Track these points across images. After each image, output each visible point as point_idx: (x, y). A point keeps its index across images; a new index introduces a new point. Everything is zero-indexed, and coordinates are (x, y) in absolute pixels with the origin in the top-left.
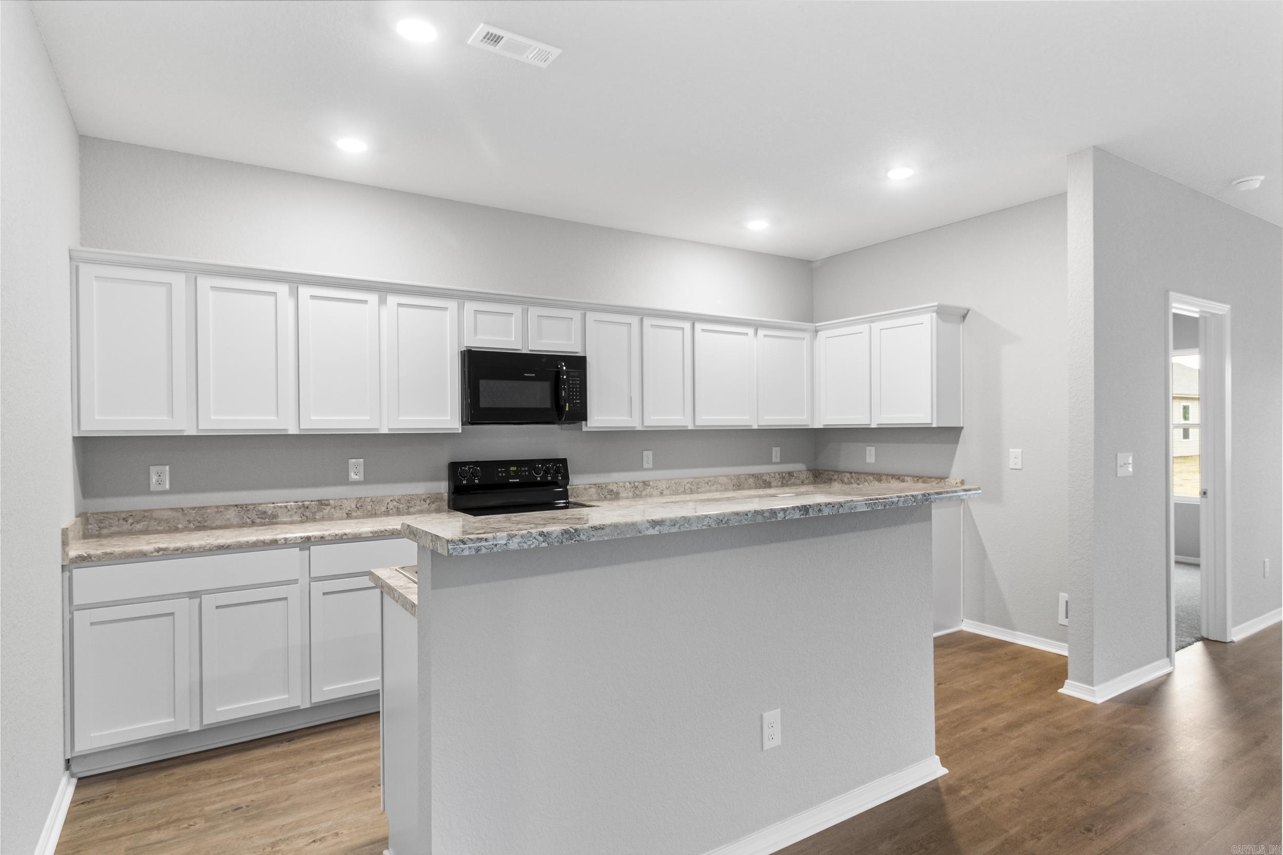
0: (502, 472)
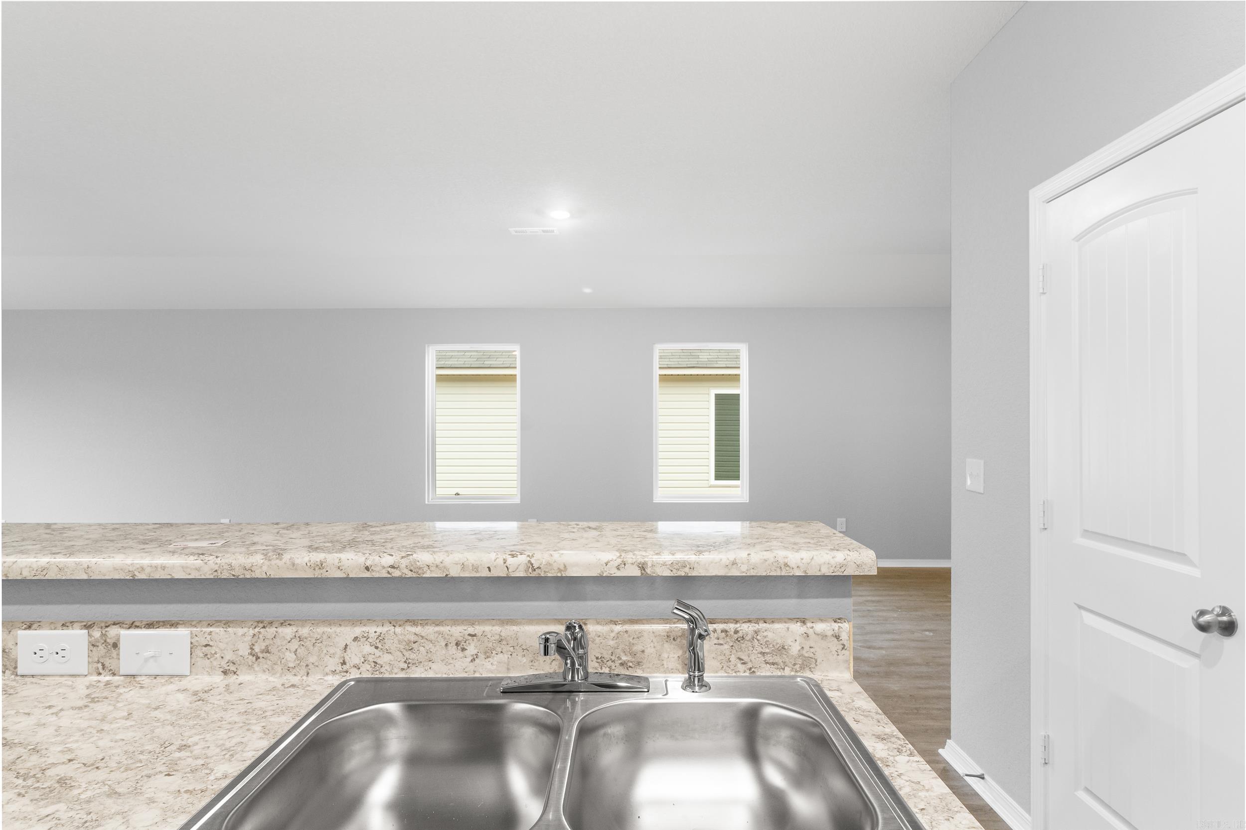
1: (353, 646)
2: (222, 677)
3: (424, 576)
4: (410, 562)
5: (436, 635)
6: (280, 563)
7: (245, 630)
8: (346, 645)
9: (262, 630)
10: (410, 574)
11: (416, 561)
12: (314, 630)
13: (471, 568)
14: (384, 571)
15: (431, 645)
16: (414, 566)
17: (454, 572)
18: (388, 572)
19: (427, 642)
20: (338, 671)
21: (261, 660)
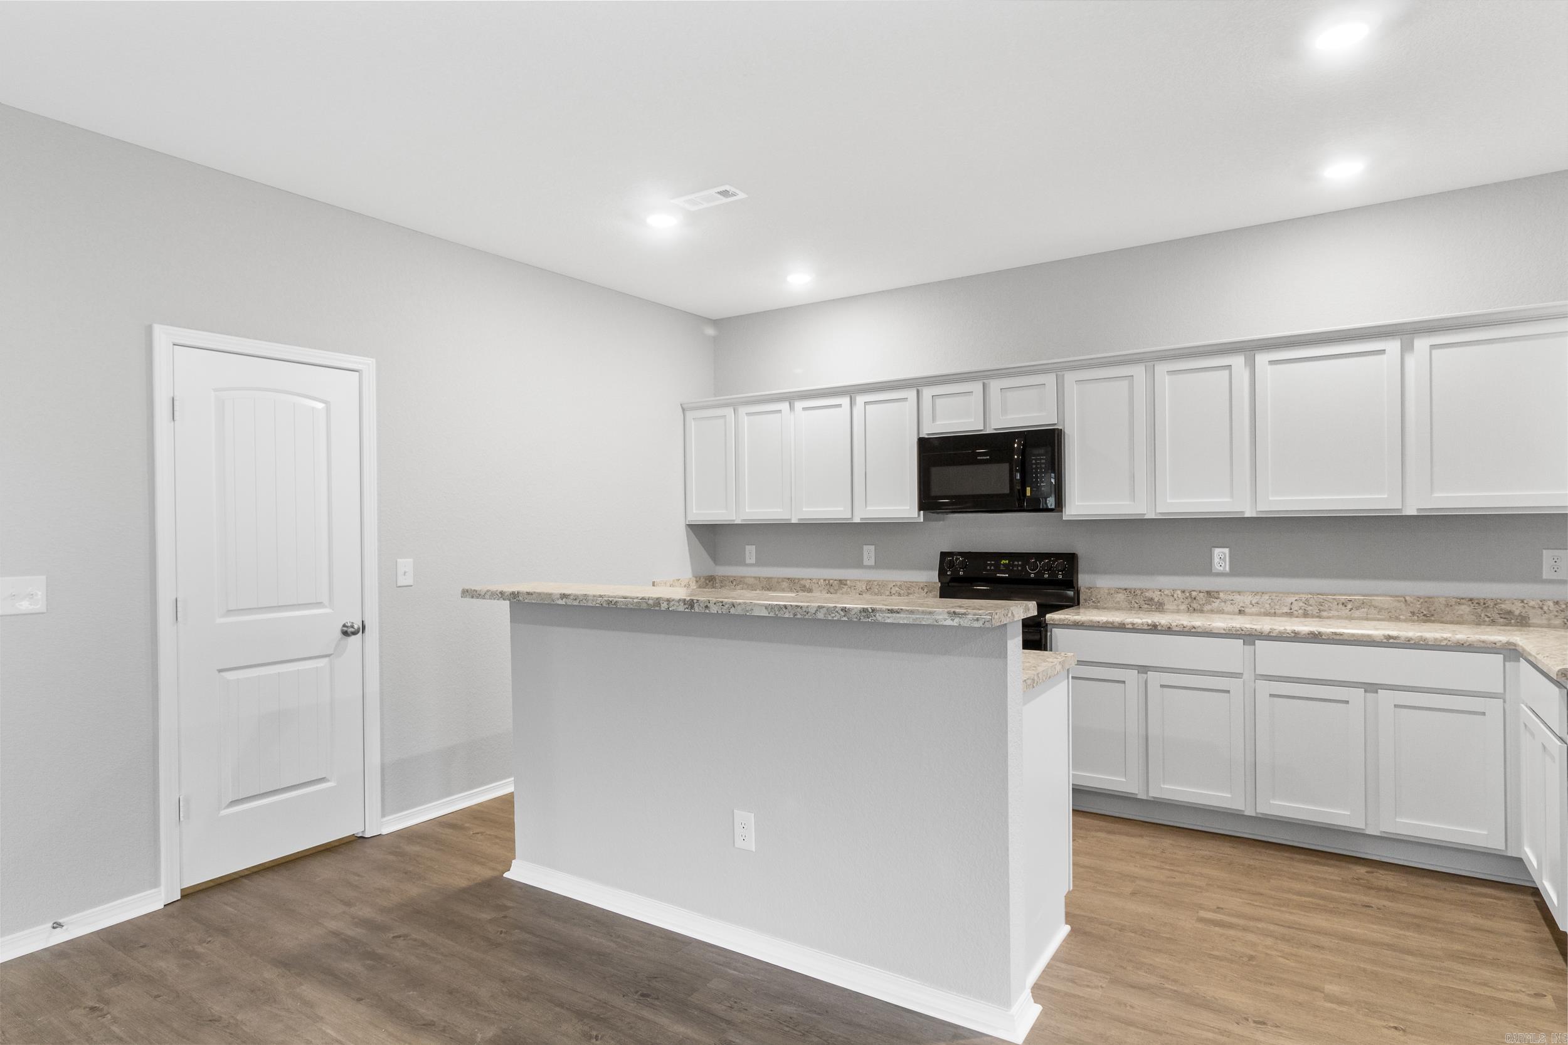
0: (991, 565)
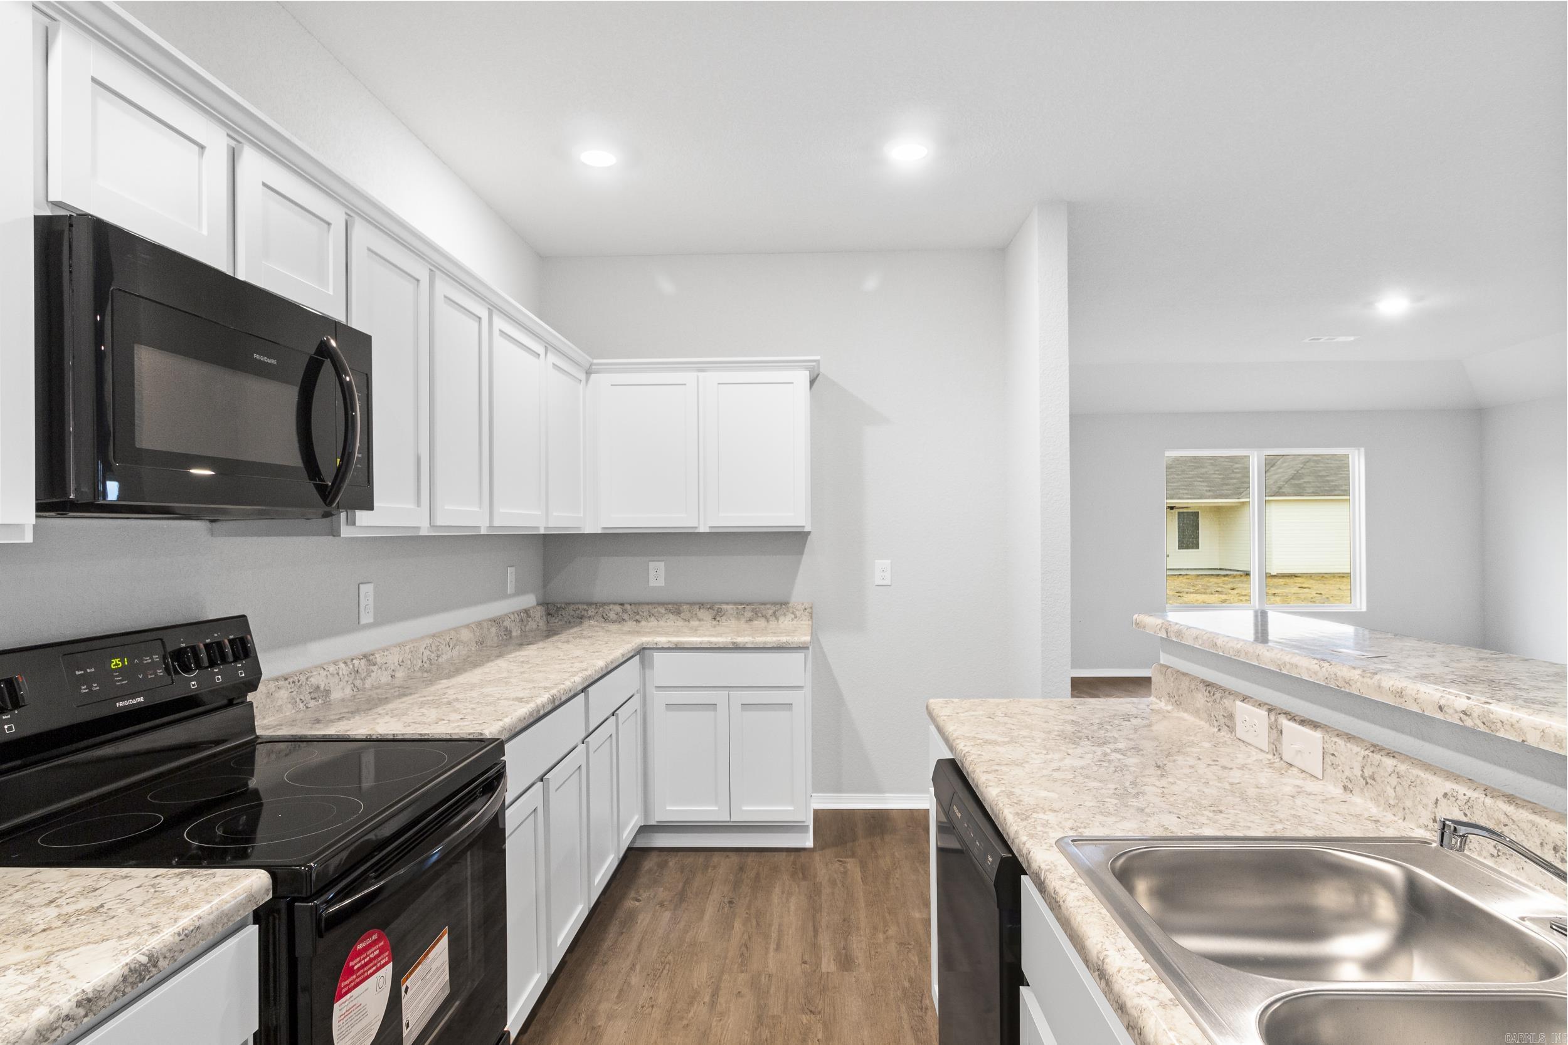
0: (88, 679)
1: (1443, 802)
2: (1342, 791)
3: (1498, 734)
4: (1483, 711)
5: (1530, 826)
6: (1370, 682)
7: (1359, 749)
8: (1437, 800)
9: (1371, 754)
10: (1482, 728)
11: (1490, 712)
12: (1410, 771)
13: (1553, 740)
14: (1456, 716)
15: (1524, 836)
16: (1487, 718)
17: (1533, 740)
18: (1461, 719)
19: (1518, 831)
20: (1429, 828)
21: (1369, 786)
